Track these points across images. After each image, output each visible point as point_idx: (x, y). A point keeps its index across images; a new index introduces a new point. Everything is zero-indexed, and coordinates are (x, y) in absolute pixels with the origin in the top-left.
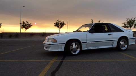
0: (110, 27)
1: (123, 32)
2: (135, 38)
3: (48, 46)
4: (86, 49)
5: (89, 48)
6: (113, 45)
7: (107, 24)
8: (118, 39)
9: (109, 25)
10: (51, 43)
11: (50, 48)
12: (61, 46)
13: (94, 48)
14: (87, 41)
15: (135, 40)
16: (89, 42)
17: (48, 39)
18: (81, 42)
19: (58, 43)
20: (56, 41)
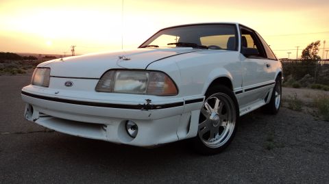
1: (277, 60)
6: (266, 98)
7: (253, 33)
12: (190, 112)
14: (244, 88)
16: (246, 90)
17: (99, 77)
18: (235, 92)
19: (183, 101)
20: (173, 85)
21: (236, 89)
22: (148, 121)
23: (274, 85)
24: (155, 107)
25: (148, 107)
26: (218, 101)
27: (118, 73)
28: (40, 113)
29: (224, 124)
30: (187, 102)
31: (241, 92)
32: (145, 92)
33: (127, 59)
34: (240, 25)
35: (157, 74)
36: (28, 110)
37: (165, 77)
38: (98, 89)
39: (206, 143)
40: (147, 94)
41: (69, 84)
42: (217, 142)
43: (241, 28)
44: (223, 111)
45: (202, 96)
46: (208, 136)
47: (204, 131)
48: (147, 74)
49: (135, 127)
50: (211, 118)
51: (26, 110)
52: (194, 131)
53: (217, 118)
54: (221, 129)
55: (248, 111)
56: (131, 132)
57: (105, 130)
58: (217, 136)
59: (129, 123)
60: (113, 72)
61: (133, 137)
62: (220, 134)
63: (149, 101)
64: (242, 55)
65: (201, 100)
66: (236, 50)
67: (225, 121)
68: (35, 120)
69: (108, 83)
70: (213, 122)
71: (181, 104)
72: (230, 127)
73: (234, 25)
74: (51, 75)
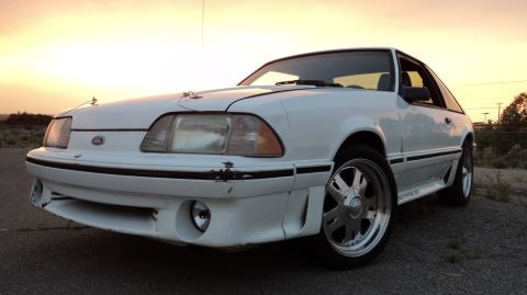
1: (463, 113)
8: (459, 148)
10: (242, 164)
12: (307, 187)
16: (409, 159)
17: (148, 127)
18: (389, 159)
19: (292, 167)
20: (275, 140)
21: (391, 155)
22: (227, 201)
23: (460, 154)
24: (239, 176)
25: (227, 175)
26: (358, 174)
27: (179, 120)
28: (53, 193)
29: (370, 215)
30: (301, 170)
31: (401, 160)
32: (224, 151)
33: (197, 98)
34: (397, 52)
35: (246, 118)
36: (36, 189)
37: (258, 123)
38: (145, 148)
39: (339, 248)
40: (227, 154)
41: (98, 142)
42: (357, 247)
43: (399, 56)
44: (368, 193)
45: (328, 161)
46: (340, 235)
47: (333, 226)
48: (229, 120)
49: (206, 214)
50: (347, 203)
51: (33, 188)
52: (314, 224)
53: (357, 204)
54: (365, 225)
55: (415, 196)
56: (199, 221)
57: (155, 219)
58: (358, 236)
59: (196, 207)
60: (171, 117)
61: (202, 230)
62: (363, 233)
63: (229, 164)
64: (401, 99)
65: (326, 168)
66: (391, 89)
67: (371, 209)
68: (44, 205)
69: (162, 137)
70: (349, 210)
71: (288, 173)
72: (380, 220)
73: (388, 51)
74: (73, 127)
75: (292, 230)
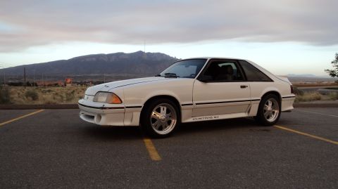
0: (245, 69)
1: (272, 81)
2: (294, 95)
3: (95, 113)
4: (191, 120)
5: (197, 119)
6: (249, 112)
7: (237, 62)
8: (260, 98)
9: (241, 63)
10: (107, 105)
11: (103, 118)
12: (132, 112)
13: (209, 119)
14: (195, 102)
15: (293, 102)
16: (198, 104)
17: (95, 95)
18: (181, 104)
20: (120, 99)
22: (104, 114)
23: (259, 101)
25: (102, 108)
30: (127, 107)
31: (191, 104)
32: (105, 102)
38: (94, 100)
45: (140, 105)
48: (108, 94)
57: (94, 119)
63: (104, 105)
66: (193, 77)
69: (96, 98)
71: (123, 108)
75: (127, 123)
